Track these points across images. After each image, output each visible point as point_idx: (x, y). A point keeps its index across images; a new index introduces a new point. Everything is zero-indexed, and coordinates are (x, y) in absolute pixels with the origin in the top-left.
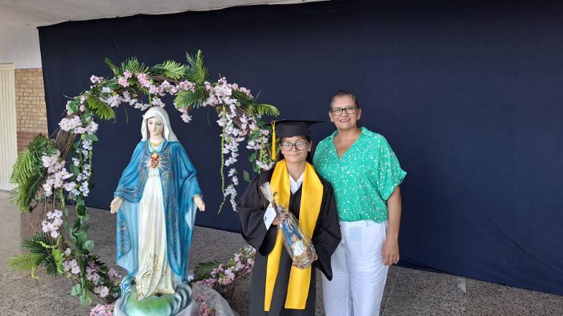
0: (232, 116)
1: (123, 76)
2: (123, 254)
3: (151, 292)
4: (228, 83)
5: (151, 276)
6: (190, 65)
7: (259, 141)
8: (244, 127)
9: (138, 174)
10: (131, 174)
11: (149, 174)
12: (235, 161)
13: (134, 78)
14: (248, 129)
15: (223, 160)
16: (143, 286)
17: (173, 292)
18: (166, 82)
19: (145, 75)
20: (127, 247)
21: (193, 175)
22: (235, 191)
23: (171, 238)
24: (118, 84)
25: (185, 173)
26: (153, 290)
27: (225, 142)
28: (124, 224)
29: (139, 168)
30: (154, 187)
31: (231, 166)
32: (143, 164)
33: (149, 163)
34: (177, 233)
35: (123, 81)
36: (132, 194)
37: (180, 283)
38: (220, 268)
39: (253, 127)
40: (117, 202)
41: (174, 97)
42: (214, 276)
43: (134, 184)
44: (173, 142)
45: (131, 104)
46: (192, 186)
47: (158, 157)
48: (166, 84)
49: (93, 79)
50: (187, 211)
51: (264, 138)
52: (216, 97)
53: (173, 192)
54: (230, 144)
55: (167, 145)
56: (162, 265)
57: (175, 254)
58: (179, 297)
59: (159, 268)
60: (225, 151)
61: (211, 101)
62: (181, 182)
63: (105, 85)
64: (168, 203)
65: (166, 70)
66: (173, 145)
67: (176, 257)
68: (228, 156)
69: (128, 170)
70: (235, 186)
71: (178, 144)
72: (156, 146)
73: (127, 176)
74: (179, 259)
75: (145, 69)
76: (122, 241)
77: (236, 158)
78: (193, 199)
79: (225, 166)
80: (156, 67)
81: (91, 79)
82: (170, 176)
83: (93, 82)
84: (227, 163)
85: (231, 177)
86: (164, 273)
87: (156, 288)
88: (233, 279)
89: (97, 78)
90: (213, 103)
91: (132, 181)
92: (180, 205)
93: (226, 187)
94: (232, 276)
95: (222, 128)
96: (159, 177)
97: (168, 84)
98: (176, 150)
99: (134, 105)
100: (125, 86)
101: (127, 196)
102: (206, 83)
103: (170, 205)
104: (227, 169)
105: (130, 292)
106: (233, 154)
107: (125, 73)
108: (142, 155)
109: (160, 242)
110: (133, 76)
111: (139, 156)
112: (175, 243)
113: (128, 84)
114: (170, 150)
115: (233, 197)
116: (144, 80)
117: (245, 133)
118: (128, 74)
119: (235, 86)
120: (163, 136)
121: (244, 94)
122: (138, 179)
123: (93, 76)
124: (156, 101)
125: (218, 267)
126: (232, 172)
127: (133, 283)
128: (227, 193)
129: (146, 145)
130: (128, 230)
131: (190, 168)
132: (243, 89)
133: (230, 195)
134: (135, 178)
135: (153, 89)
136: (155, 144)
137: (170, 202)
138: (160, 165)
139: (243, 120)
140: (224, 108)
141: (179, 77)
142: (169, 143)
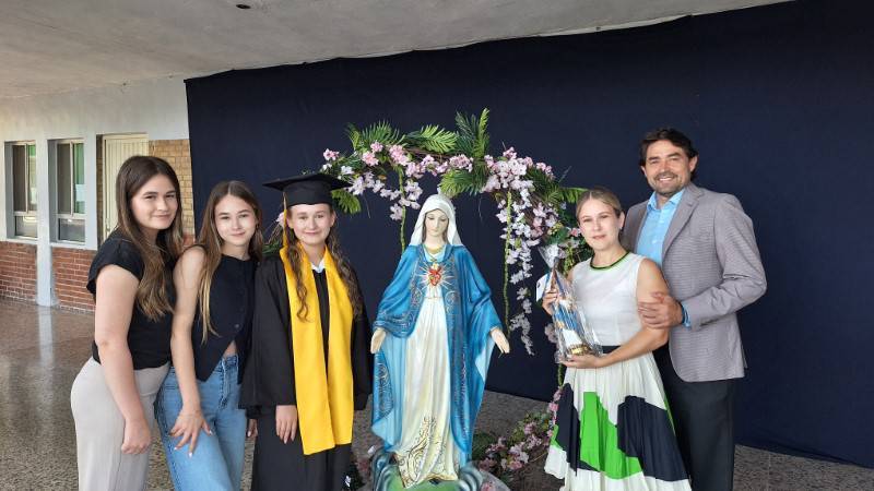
0: (524, 207)
1: (370, 150)
2: (382, 416)
3: (425, 476)
4: (518, 157)
5: (426, 451)
6: (460, 131)
7: (566, 245)
8: (537, 223)
9: (409, 294)
10: (397, 294)
11: (427, 295)
12: (528, 276)
13: (384, 153)
14: (544, 226)
15: (507, 275)
16: (411, 466)
17: (455, 477)
18: (428, 157)
19: (400, 147)
20: (387, 406)
21: (487, 296)
22: (528, 323)
23: (457, 393)
24: (362, 163)
25: (476, 294)
26: (427, 474)
27: (510, 247)
28: (385, 370)
29: (411, 285)
30: (434, 313)
31: (521, 284)
32: (418, 279)
33: (427, 278)
34: (465, 386)
35: (369, 158)
36: (398, 324)
37: (463, 464)
38: (500, 443)
39: (551, 223)
40: (380, 336)
41: (439, 178)
42: (491, 456)
43: (401, 310)
44: (458, 247)
45: (376, 190)
46: (486, 313)
47: (440, 268)
48: (429, 158)
49: (328, 154)
50: (480, 352)
51: (572, 240)
52: (499, 178)
53: (460, 323)
54: (519, 250)
55: (451, 250)
56: (441, 435)
57: (461, 417)
58: (465, 486)
59: (438, 439)
60: (510, 259)
61: (492, 183)
62: (470, 308)
63: (342, 163)
64: (454, 338)
65: (425, 140)
66: (460, 251)
67: (462, 424)
68: (516, 268)
69: (393, 288)
70: (526, 315)
71: (465, 250)
72: (435, 252)
73: (393, 297)
74: (467, 426)
75: (400, 138)
76: (381, 395)
77: (529, 272)
78: (489, 334)
79: (510, 284)
80: (411, 135)
81: (325, 154)
82: (457, 298)
83: (327, 158)
84: (515, 279)
85: (522, 301)
86: (444, 446)
87: (432, 472)
88: (526, 462)
89: (332, 153)
90: (494, 188)
91: (399, 305)
92: (468, 343)
93: (512, 316)
94: (525, 457)
95: (505, 225)
96: (442, 300)
97: (432, 159)
98: (462, 258)
99: (379, 192)
100: (372, 164)
101: (392, 327)
102: (487, 157)
103: (456, 341)
104: (514, 288)
105: (389, 475)
106: (524, 265)
107: (372, 146)
108: (415, 265)
109: (441, 400)
110: (384, 149)
111: (411, 268)
112: (462, 402)
113: (377, 162)
114: (455, 258)
115: (525, 332)
116: (399, 155)
117: (541, 233)
118: (376, 147)
119: (529, 160)
120: (445, 238)
121: (543, 173)
122: (407, 301)
123: (327, 151)
124: (411, 186)
125: (496, 442)
126: (523, 292)
127: (393, 460)
128: (517, 326)
129: (420, 250)
130: (390, 379)
131: (483, 286)
132: (541, 166)
133: (520, 329)
134: (404, 300)
135: (412, 169)
136: (434, 249)
137: (457, 338)
138: (442, 281)
139: (539, 212)
140: (509, 195)
141: (447, 150)
142: (454, 249)
